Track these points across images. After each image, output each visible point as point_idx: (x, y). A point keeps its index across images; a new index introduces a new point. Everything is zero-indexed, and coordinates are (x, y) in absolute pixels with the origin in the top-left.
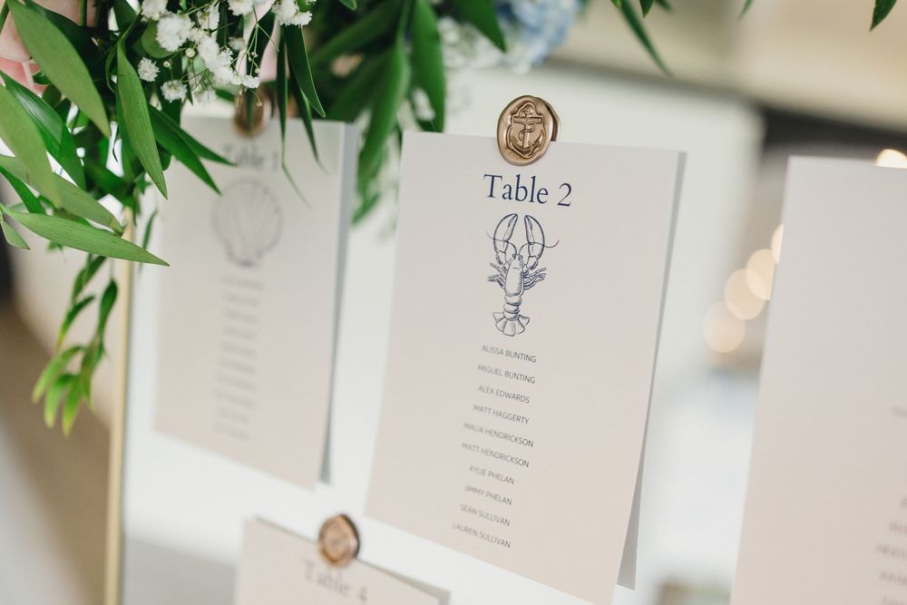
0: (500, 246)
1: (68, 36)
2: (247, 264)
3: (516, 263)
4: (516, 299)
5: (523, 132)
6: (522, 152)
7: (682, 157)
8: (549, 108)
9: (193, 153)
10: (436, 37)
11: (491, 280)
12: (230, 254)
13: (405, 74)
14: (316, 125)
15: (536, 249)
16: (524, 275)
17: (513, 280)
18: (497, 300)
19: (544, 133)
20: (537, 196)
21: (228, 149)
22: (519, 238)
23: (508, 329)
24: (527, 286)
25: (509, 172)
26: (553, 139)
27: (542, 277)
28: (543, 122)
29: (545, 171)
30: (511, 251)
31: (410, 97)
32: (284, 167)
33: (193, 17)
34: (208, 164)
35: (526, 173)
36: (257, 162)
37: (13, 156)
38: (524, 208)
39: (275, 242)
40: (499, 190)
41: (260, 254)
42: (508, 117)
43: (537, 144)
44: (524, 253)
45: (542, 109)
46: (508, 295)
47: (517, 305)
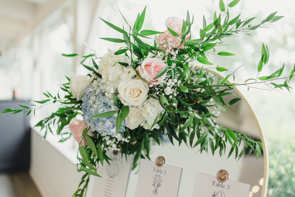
0: (155, 179)
1: (91, 139)
2: (112, 177)
3: (157, 183)
4: (156, 189)
5: (160, 162)
6: (159, 165)
7: (182, 169)
8: (164, 158)
9: (107, 158)
10: (149, 141)
11: (153, 185)
12: (109, 175)
13: (143, 147)
14: (127, 155)
15: (160, 181)
16: (158, 185)
17: (156, 186)
18: (153, 188)
19: (163, 162)
20: (161, 172)
21: (111, 156)
22: (157, 179)
23: (155, 194)
24: (158, 187)
25: (157, 168)
26: (164, 163)
27: (160, 186)
28: (163, 161)
29: (162, 168)
30: (156, 181)
31: (144, 149)
32: (121, 162)
33: (112, 140)
34: (109, 160)
35: (160, 168)
36: (116, 160)
37: (82, 158)
38: (159, 174)
39: (117, 174)
40: (155, 171)
41: (114, 176)
42: (157, 159)
43: (161, 164)
44: (158, 181)
45: (163, 159)
46: (155, 188)
47: (156, 190)
